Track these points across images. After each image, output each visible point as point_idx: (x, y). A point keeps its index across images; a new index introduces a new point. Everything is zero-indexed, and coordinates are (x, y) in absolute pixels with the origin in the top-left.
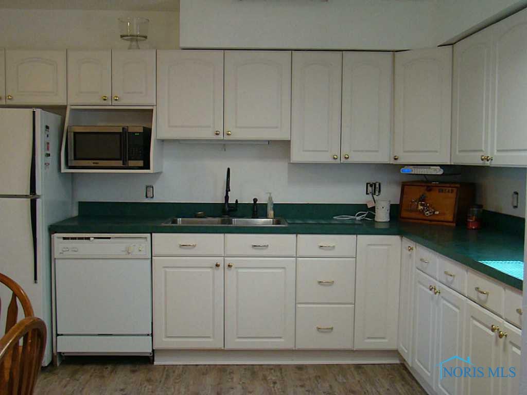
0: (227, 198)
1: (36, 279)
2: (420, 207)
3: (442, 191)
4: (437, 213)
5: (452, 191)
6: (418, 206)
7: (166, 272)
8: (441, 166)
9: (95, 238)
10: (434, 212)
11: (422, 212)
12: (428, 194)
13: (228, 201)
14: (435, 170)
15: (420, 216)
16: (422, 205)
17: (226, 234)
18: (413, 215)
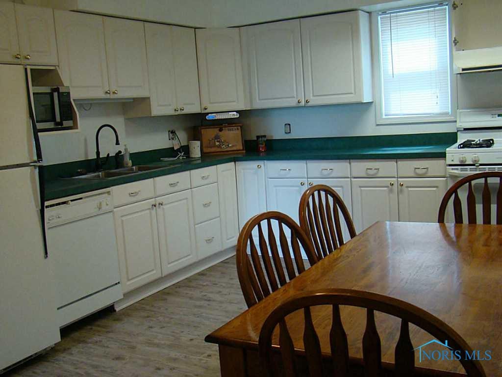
0: (98, 153)
1: (46, 253)
2: (217, 143)
3: (230, 130)
4: (230, 145)
5: (238, 129)
6: (215, 142)
7: (122, 221)
8: (237, 112)
9: (72, 201)
10: (228, 145)
11: (219, 146)
12: (221, 133)
13: (99, 156)
14: (234, 115)
15: (219, 150)
16: (218, 141)
17: (155, 178)
18: (213, 150)
